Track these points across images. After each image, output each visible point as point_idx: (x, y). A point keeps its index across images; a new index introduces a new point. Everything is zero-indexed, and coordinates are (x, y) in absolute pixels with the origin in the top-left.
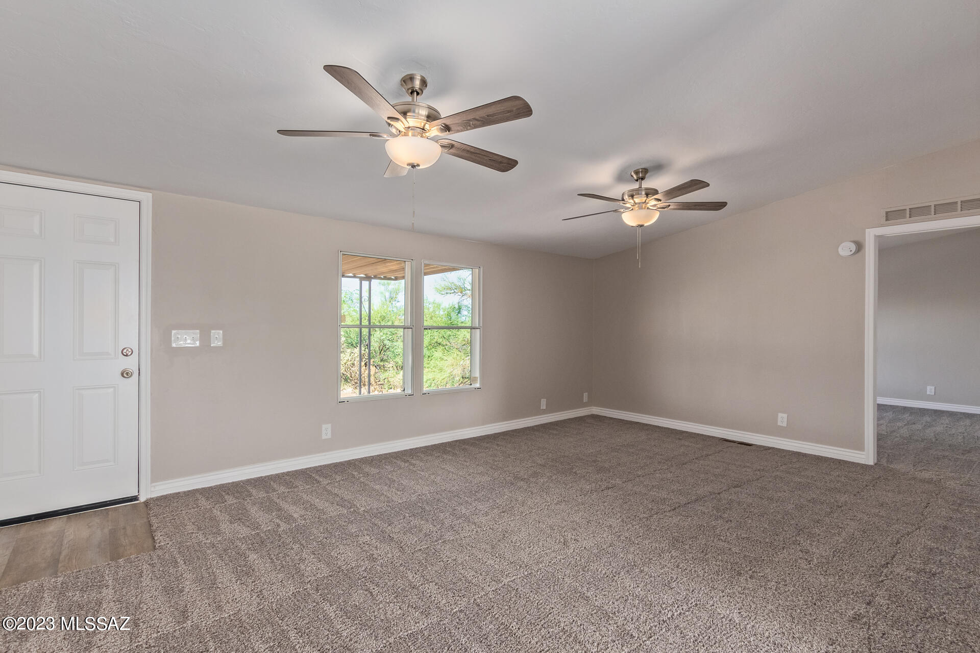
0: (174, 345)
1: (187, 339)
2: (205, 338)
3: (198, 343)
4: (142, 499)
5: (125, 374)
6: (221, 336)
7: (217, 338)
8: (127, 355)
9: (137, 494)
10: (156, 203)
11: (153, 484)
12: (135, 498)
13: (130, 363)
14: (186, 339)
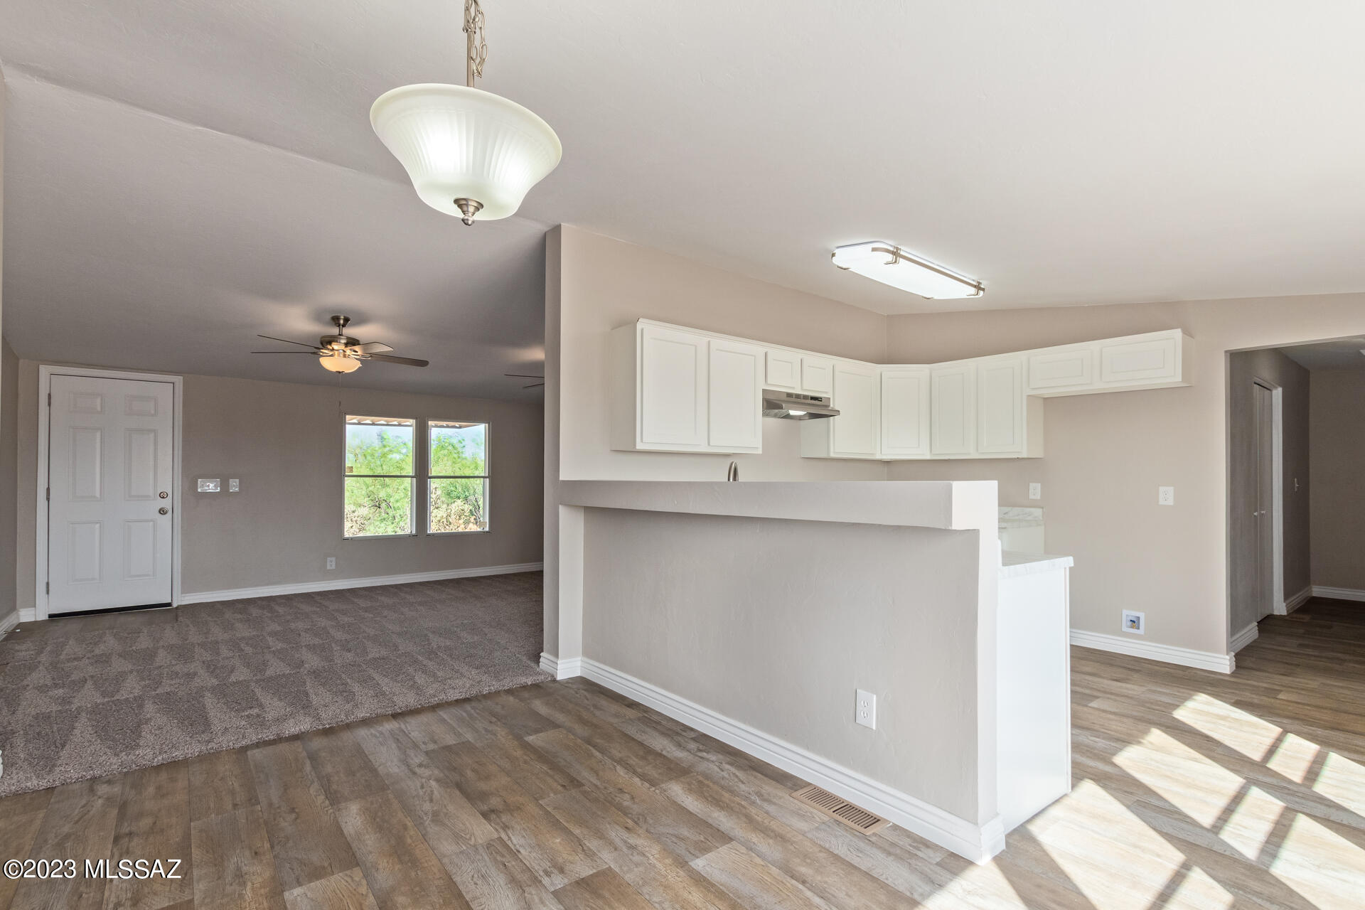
0: (199, 490)
1: (211, 487)
2: (225, 485)
3: (219, 490)
4: (175, 605)
5: (162, 512)
6: (238, 484)
7: (234, 486)
8: (163, 498)
9: (170, 601)
10: (185, 384)
11: (183, 595)
12: (169, 605)
13: (166, 503)
14: (209, 486)
